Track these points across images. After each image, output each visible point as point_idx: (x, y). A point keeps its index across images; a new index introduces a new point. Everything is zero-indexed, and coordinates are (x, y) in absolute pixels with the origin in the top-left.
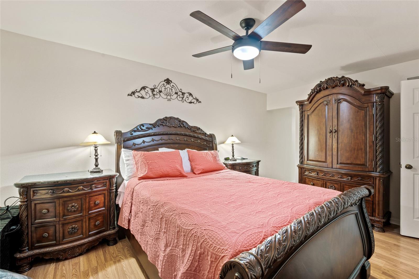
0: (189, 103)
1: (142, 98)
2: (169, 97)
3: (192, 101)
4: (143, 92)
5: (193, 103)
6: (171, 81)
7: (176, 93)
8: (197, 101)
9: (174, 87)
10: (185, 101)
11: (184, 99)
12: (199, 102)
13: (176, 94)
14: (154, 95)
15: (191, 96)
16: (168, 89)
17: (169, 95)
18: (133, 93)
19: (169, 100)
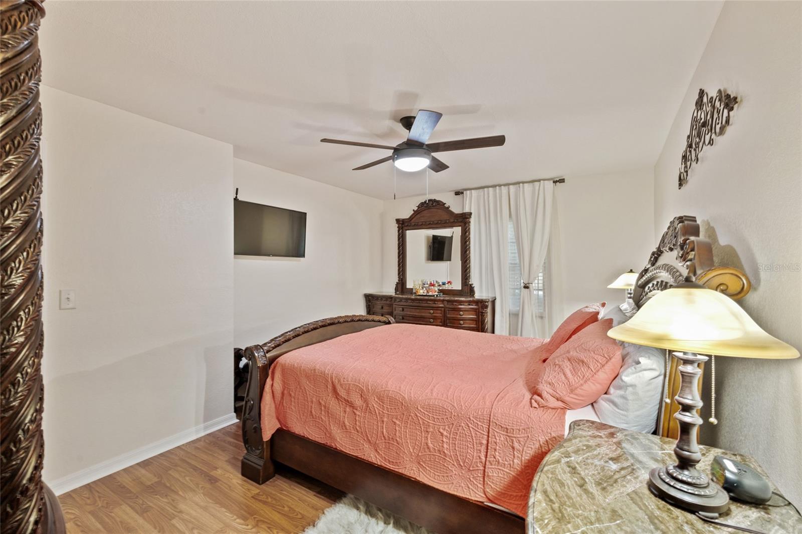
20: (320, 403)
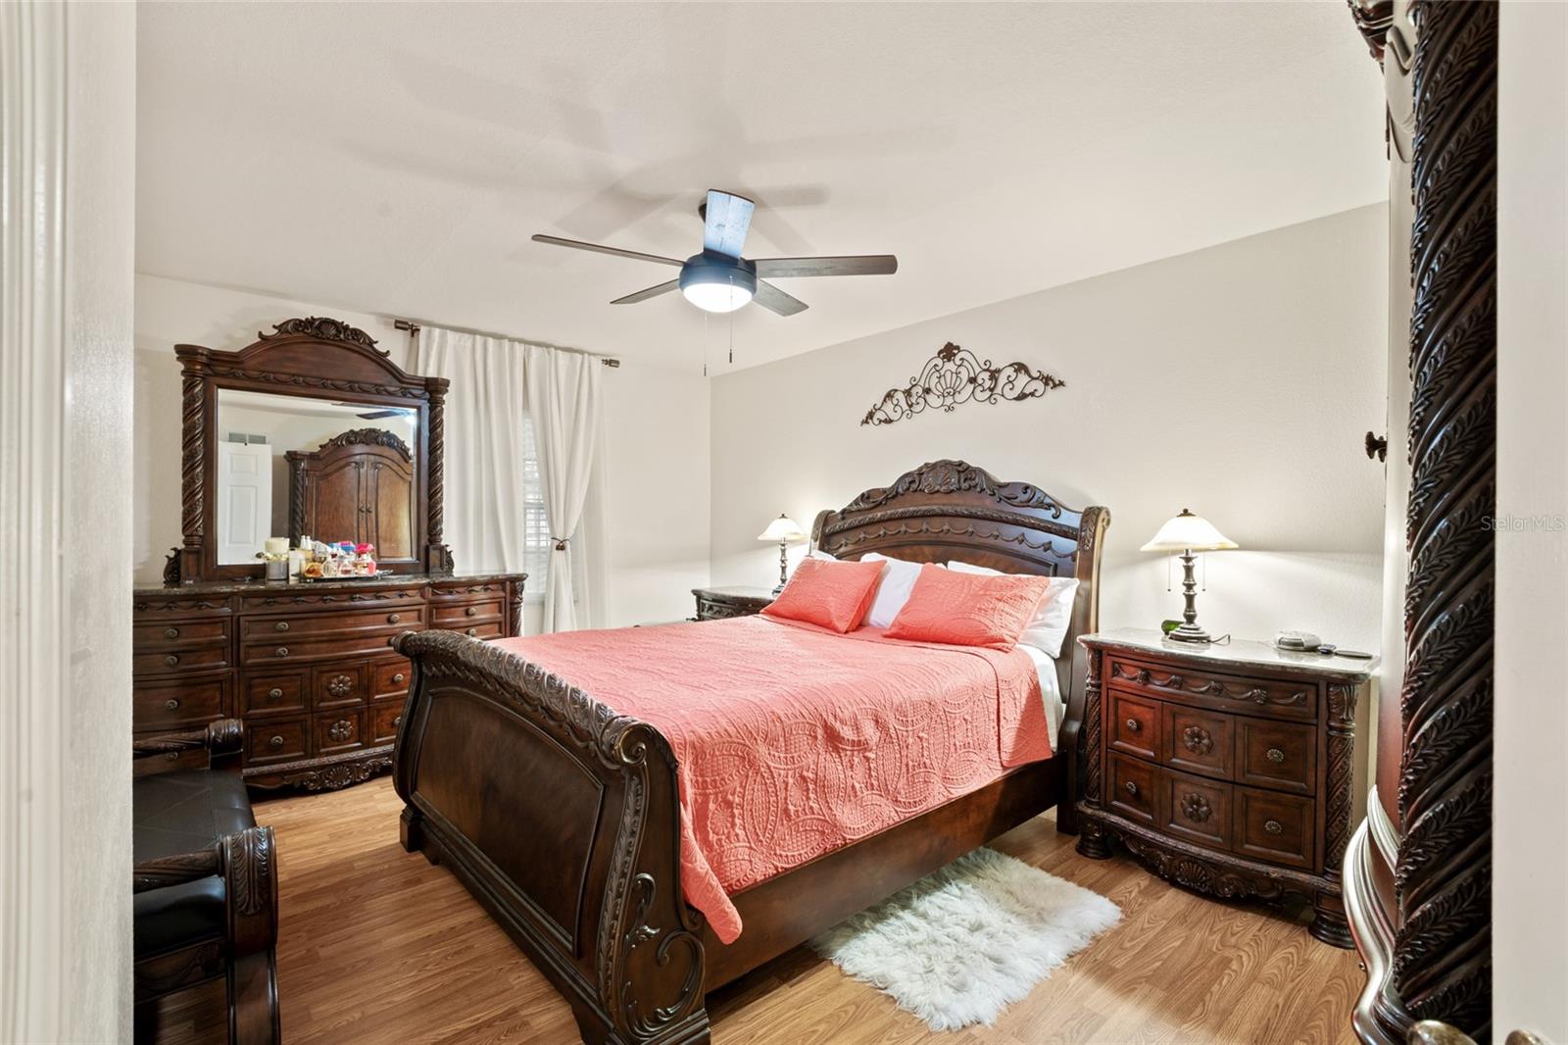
0: (1015, 399)
1: (889, 421)
2: (949, 400)
3: (1027, 391)
4: (889, 407)
5: (1032, 394)
6: (958, 348)
7: (972, 380)
8: (1046, 384)
9: (965, 363)
10: (1003, 395)
11: (998, 390)
12: (1055, 386)
13: (971, 383)
14: (911, 406)
15: (1023, 372)
16: (948, 375)
17: (948, 393)
18: (871, 415)
19: (950, 409)
20: (803, 778)
